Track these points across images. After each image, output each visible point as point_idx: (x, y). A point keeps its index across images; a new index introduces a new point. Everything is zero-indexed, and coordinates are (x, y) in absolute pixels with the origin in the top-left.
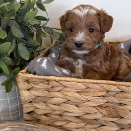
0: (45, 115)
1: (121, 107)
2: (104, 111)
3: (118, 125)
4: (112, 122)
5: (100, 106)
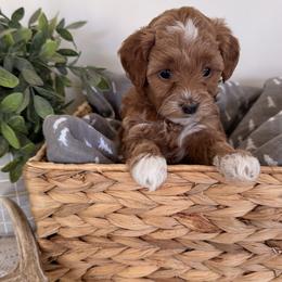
0: (80, 239)
1: (221, 213)
2: (189, 223)
3: (217, 246)
4: (205, 241)
5: (182, 214)
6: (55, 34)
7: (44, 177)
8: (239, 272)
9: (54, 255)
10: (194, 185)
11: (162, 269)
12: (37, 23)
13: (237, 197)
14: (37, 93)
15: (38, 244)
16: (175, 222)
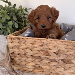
4: (47, 58)
5: (41, 50)
6: (24, 10)
7: (11, 38)
9: (13, 58)
10: (44, 43)
11: (37, 64)
12: (20, 8)
14: (15, 22)
15: (9, 55)
16: (39, 52)
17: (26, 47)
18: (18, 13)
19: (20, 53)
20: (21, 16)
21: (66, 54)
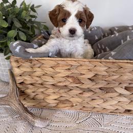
0: (32, 84)
1: (82, 76)
2: (70, 80)
3: (81, 89)
4: (77, 87)
5: (68, 77)
6: (30, 9)
7: (17, 61)
8: (90, 99)
9: (23, 90)
10: (72, 66)
11: (61, 96)
13: (88, 71)
15: (16, 86)
16: (65, 79)
17: (43, 73)
18: (21, 15)
19: (34, 82)
20: (25, 20)
21: (106, 79)
